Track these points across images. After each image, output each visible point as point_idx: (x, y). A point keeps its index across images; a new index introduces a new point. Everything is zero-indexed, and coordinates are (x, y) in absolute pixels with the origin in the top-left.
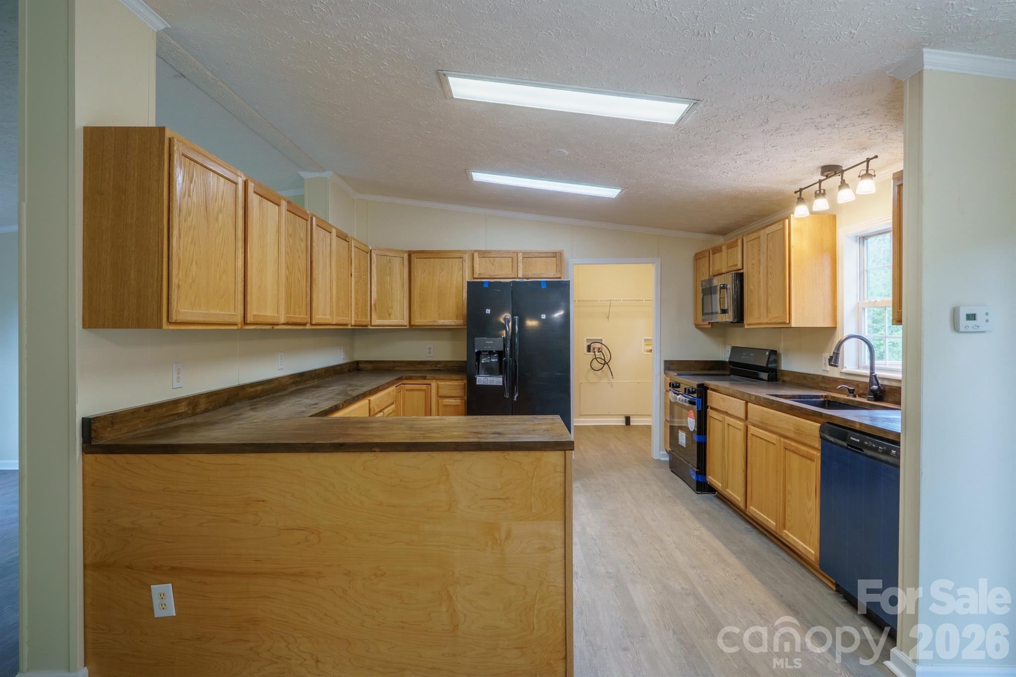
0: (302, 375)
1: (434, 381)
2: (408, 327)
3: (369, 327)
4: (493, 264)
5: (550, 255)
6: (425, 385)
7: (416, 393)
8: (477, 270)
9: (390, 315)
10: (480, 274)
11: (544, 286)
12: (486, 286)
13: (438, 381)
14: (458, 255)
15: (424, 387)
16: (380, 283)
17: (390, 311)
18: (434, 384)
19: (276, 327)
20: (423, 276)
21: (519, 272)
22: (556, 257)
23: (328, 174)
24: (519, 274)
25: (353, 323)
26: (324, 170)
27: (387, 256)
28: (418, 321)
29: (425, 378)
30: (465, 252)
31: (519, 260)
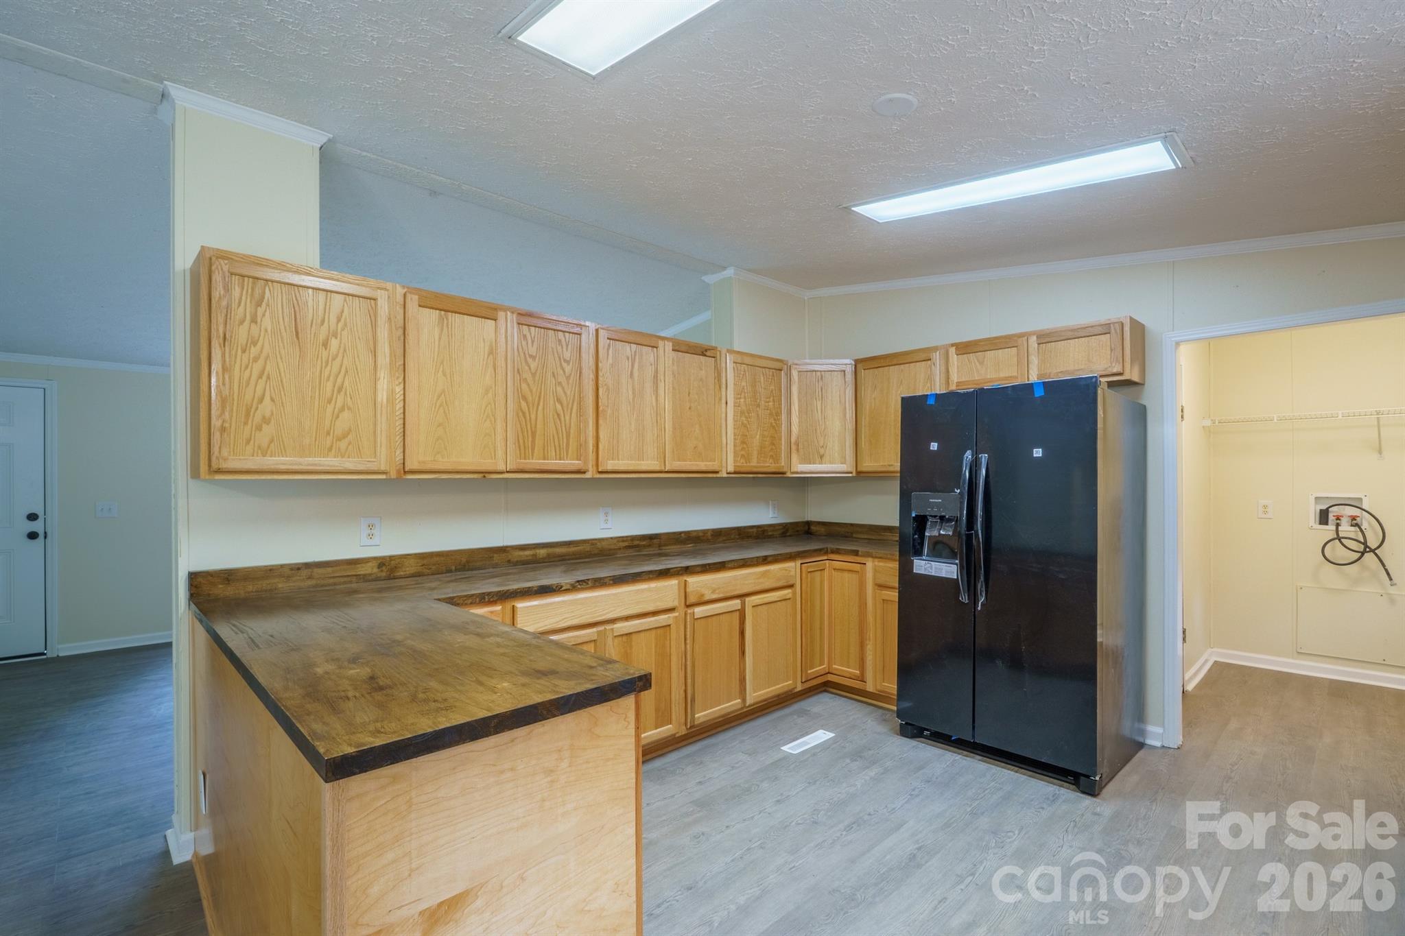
0: (651, 538)
1: (870, 559)
2: (854, 474)
3: (789, 475)
4: (981, 363)
5: (1100, 330)
6: (859, 565)
7: (846, 575)
8: (955, 378)
9: (822, 457)
10: (958, 384)
11: (1039, 392)
12: (931, 401)
13: (876, 560)
14: (923, 356)
15: (857, 567)
16: (805, 410)
17: (822, 451)
18: (870, 564)
19: (488, 476)
20: (873, 396)
21: (1030, 371)
22: (1109, 333)
23: (730, 272)
24: (1030, 377)
25: (731, 469)
26: (724, 268)
27: (815, 371)
28: (868, 465)
29: (856, 553)
30: (935, 349)
31: (1030, 350)
